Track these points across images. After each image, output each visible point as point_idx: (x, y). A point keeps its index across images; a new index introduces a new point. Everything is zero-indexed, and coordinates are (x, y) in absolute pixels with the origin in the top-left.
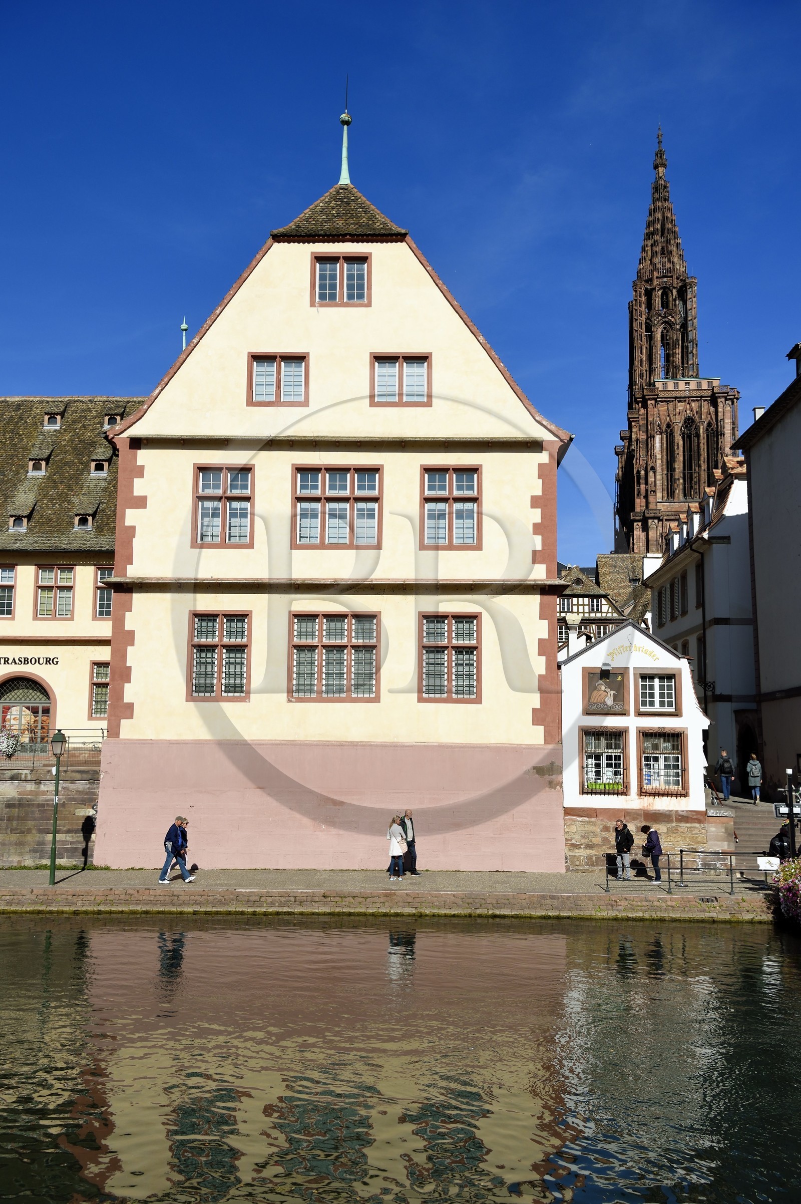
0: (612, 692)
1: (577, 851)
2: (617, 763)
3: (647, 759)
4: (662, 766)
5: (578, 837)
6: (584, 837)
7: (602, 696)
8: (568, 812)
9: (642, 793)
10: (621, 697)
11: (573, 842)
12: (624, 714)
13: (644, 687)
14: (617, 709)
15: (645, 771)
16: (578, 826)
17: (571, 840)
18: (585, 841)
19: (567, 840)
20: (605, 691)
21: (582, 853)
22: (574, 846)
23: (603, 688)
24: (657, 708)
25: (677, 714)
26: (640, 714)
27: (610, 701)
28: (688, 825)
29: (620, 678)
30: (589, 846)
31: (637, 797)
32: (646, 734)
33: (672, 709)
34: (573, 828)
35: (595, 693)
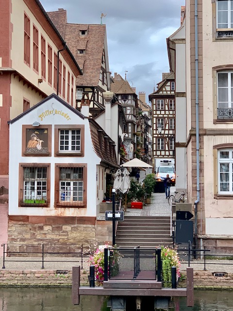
0: (41, 141)
1: (15, 243)
2: (44, 187)
3: (63, 184)
4: (72, 189)
5: (16, 234)
6: (19, 234)
7: (35, 144)
8: (11, 218)
9: (58, 205)
10: (46, 145)
11: (13, 237)
12: (48, 155)
13: (62, 138)
14: (44, 152)
15: (61, 191)
16: (16, 228)
17: (12, 236)
18: (20, 236)
19: (9, 236)
20: (36, 140)
21: (18, 244)
22: (13, 239)
23: (35, 138)
24: (70, 151)
25: (81, 155)
26: (58, 155)
27: (39, 147)
28: (85, 226)
29: (46, 132)
30: (23, 240)
31: (54, 208)
32: (61, 169)
33: (79, 152)
34: (14, 229)
35: (30, 142)
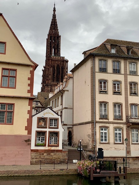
2: (44, 139)
3: (50, 138)
4: (53, 140)
5: (34, 156)
6: (35, 156)
8: (32, 150)
9: (49, 146)
10: (45, 124)
12: (46, 128)
13: (51, 122)
15: (50, 141)
16: (34, 154)
21: (34, 160)
22: (32, 158)
23: (42, 122)
24: (53, 126)
25: (57, 128)
26: (50, 128)
27: (43, 125)
28: (58, 153)
29: (45, 120)
30: (36, 158)
32: (50, 133)
33: (56, 127)
34: (33, 154)
35: (40, 123)
